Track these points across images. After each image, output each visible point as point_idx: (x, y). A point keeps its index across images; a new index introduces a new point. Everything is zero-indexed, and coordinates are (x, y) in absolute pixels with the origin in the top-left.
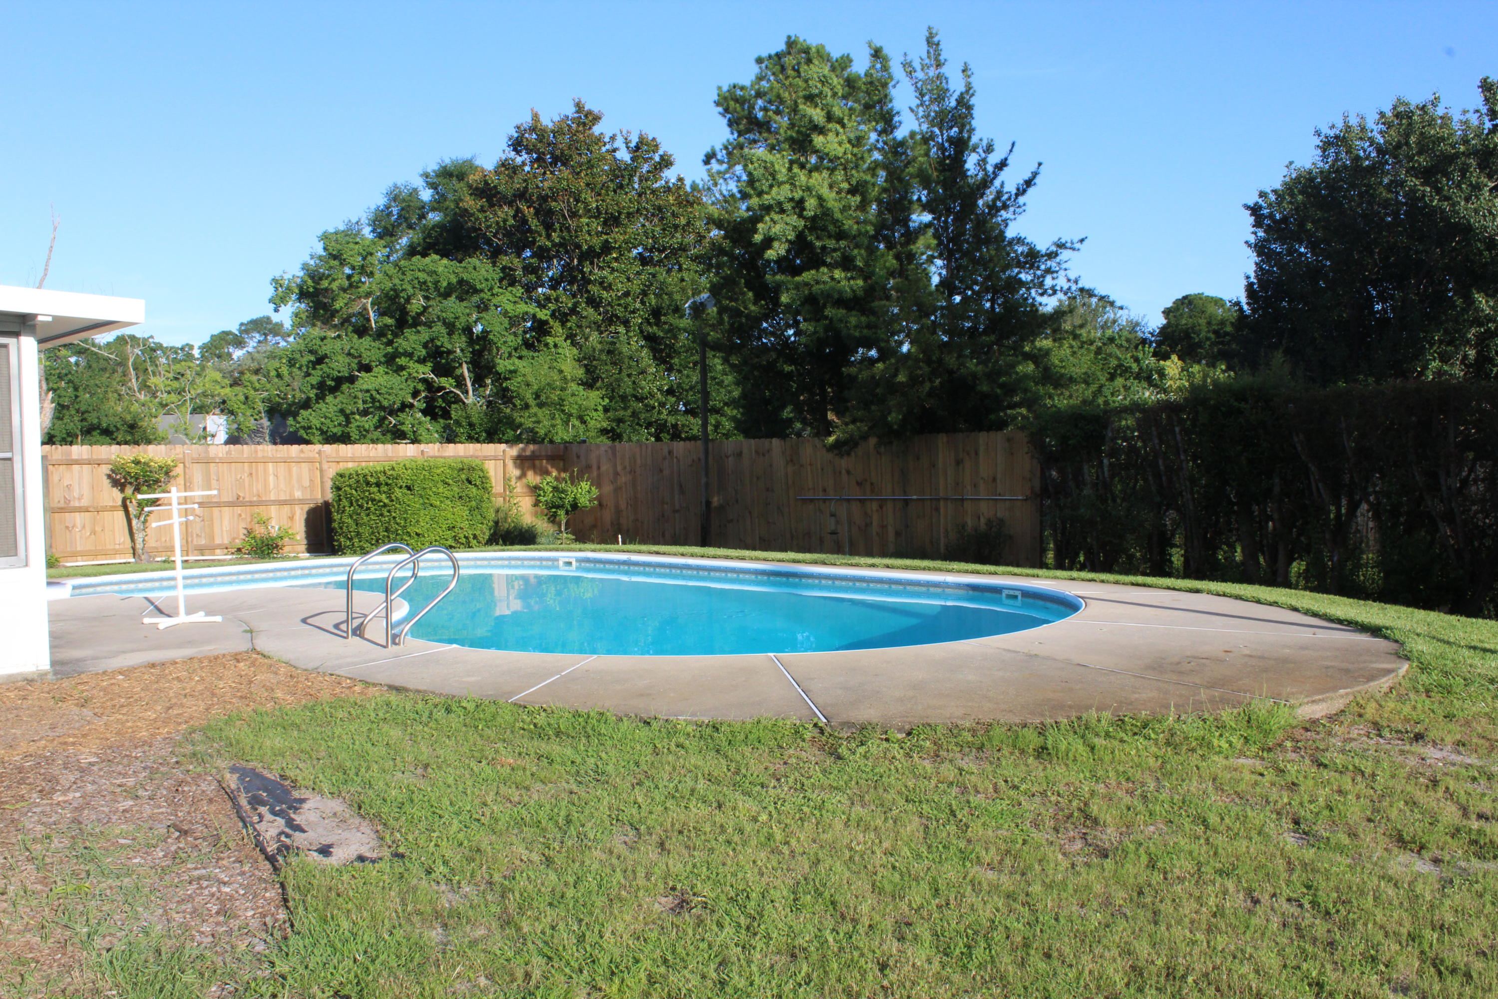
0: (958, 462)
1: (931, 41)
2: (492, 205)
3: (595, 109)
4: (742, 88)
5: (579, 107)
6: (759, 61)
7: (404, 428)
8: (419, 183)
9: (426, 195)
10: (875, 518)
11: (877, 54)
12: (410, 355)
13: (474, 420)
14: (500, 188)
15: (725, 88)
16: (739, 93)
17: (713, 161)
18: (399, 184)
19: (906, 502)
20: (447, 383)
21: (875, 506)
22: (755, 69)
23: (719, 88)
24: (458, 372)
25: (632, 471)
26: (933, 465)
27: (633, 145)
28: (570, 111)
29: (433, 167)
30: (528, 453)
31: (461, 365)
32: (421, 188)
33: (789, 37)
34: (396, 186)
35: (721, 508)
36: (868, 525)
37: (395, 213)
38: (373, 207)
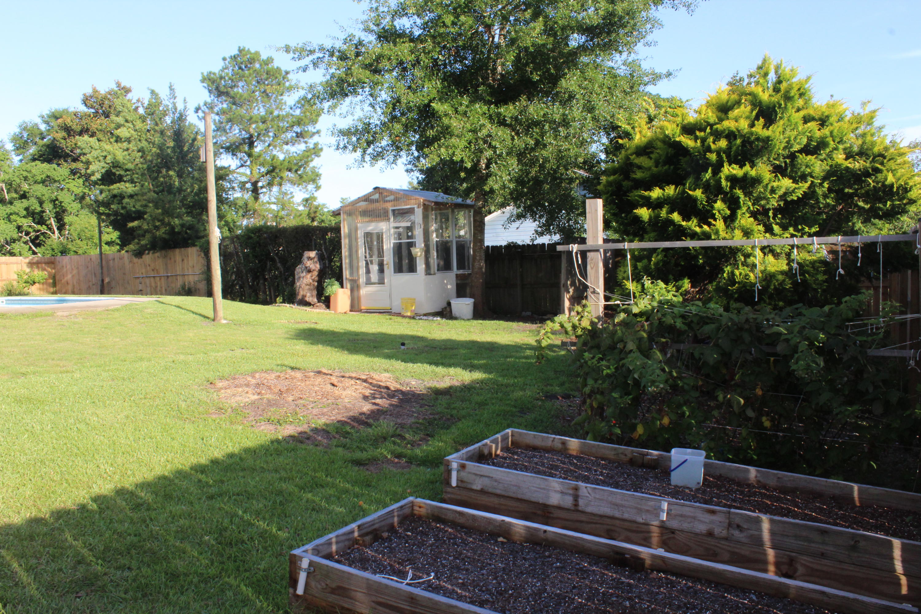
0: (183, 260)
1: (171, 88)
2: (69, 135)
3: (128, 86)
4: (214, 74)
5: (118, 84)
6: (224, 59)
7: (14, 251)
8: (39, 121)
9: (43, 127)
10: (159, 284)
11: (153, 92)
12: (17, 214)
13: (54, 247)
14: (73, 128)
15: (205, 74)
16: (212, 76)
17: (200, 111)
18: (26, 121)
19: (168, 276)
20: (43, 229)
21: (158, 279)
22: (221, 64)
23: (202, 73)
24: (48, 222)
25: (78, 268)
26: (175, 262)
27: (145, 105)
28: (114, 87)
29: (46, 112)
30: (35, 261)
31: (50, 218)
32: (39, 123)
33: (239, 47)
34: (25, 122)
35: (109, 283)
36: (156, 287)
37: (25, 136)
38: (12, 133)
